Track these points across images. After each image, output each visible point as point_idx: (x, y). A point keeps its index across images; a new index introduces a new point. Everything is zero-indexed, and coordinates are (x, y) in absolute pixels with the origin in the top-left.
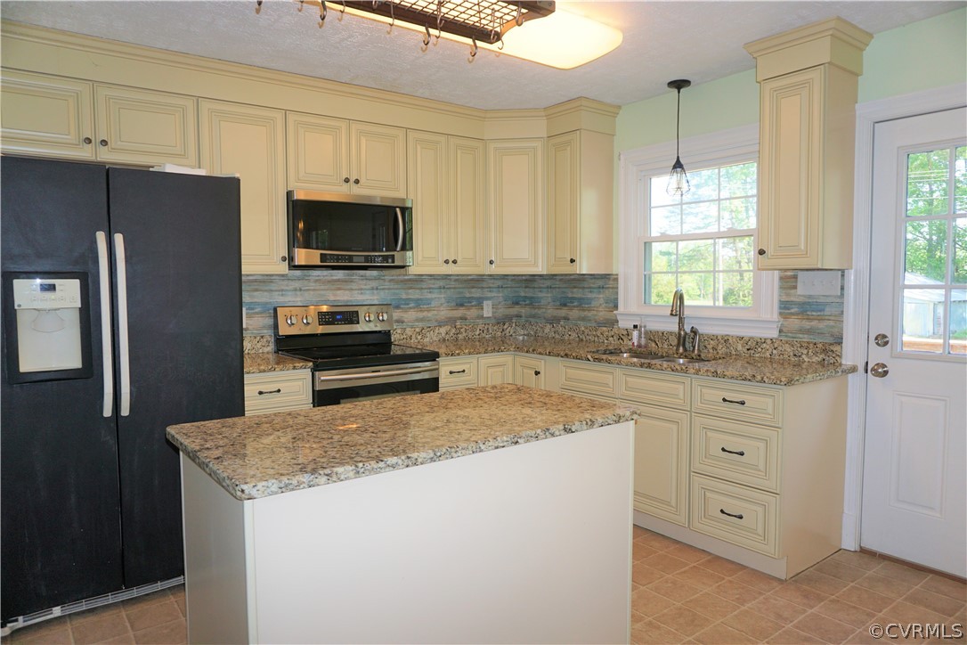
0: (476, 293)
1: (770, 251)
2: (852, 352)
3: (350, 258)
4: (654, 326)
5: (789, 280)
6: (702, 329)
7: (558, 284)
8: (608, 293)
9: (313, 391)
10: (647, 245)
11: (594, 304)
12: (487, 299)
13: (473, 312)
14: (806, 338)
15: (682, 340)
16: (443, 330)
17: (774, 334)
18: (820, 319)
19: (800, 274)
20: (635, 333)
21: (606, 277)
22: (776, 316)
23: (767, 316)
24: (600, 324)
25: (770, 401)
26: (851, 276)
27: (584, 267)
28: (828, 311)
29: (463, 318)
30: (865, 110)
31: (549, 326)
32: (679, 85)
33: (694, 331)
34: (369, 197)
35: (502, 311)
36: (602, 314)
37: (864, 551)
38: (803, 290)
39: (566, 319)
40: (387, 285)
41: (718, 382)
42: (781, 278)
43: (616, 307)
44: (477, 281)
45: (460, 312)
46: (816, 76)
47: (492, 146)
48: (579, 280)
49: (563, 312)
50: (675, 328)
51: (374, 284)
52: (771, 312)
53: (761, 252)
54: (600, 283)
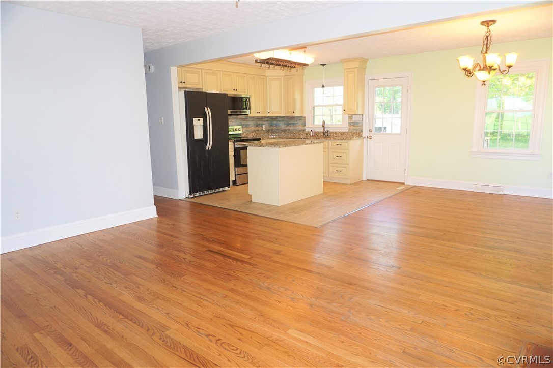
0: (261, 122)
1: (346, 110)
2: (364, 134)
3: (237, 112)
4: (316, 130)
5: (351, 117)
6: (330, 130)
7: (286, 119)
8: (302, 122)
9: (234, 148)
10: (314, 108)
11: (298, 125)
12: (264, 124)
13: (260, 129)
14: (355, 131)
15: (324, 133)
16: (253, 134)
17: (347, 131)
18: (358, 126)
19: (353, 116)
20: (311, 132)
21: (301, 117)
22: (348, 126)
23: (346, 126)
24: (300, 131)
25: (347, 144)
26: (364, 116)
27: (297, 114)
28: (360, 124)
29: (258, 130)
30: (367, 77)
31: (283, 132)
32: (323, 65)
33: (327, 131)
34: (239, 95)
35: (268, 128)
36: (300, 128)
37: (368, 180)
38: (354, 119)
39: (289, 130)
40: (239, 120)
41: (336, 141)
42: (349, 117)
43: (305, 125)
44: (261, 119)
45: (257, 128)
46: (356, 70)
47: (268, 78)
48: (293, 118)
49: (288, 128)
50: (323, 131)
51: (235, 120)
52: (347, 125)
53: (344, 110)
54: (300, 118)
